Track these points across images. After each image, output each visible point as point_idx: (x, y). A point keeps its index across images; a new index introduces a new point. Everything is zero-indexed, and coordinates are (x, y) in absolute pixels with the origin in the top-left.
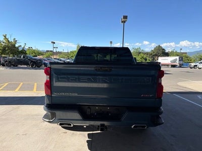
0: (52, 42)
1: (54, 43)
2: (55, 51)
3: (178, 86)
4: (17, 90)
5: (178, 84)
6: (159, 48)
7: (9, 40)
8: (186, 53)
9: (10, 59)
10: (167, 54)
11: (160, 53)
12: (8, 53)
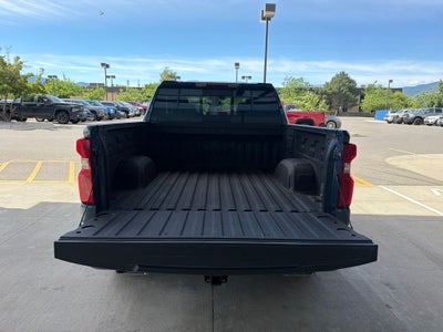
0: (103, 65)
1: (108, 66)
2: (109, 85)
3: (387, 165)
4: (30, 179)
5: (388, 160)
6: (343, 78)
7: (5, 60)
8: (400, 90)
9: (8, 105)
10: (360, 93)
11: (344, 89)
12: (4, 92)
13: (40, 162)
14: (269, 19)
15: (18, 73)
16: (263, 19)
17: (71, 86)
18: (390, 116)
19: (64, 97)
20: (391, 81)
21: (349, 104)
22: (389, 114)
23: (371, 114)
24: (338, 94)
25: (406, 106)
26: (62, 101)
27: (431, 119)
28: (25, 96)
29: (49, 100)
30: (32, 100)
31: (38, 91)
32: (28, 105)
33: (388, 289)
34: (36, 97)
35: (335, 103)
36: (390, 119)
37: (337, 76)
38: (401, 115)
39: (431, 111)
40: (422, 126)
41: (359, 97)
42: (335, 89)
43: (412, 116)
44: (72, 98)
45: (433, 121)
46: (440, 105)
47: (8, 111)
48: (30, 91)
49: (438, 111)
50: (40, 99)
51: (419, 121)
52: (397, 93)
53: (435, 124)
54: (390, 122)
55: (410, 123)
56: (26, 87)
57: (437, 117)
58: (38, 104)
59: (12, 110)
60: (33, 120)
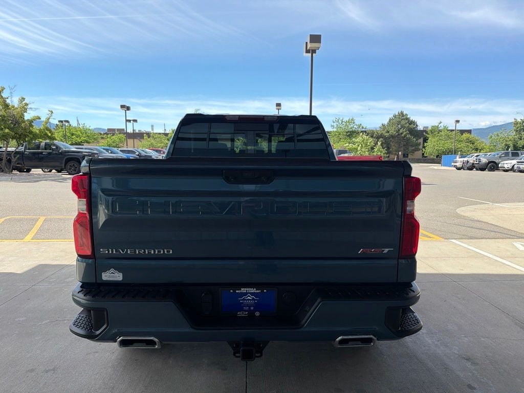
0: (122, 107)
1: (128, 108)
2: (130, 130)
3: (459, 216)
4: (29, 237)
5: (459, 211)
6: (402, 119)
7: (8, 101)
8: (469, 131)
9: (9, 153)
10: (423, 135)
11: (404, 132)
12: (5, 138)
13: (42, 219)
14: (314, 51)
15: (22, 116)
16: (307, 51)
17: (85, 131)
18: (459, 161)
19: (76, 144)
20: (458, 121)
21: (411, 149)
22: (458, 159)
23: (437, 160)
24: (397, 137)
25: (477, 150)
26: (73, 148)
27: (508, 164)
28: (29, 143)
29: (57, 147)
30: (38, 147)
31: (45, 136)
32: (34, 154)
33: (468, 364)
34: (43, 144)
35: (394, 147)
36: (459, 165)
37: (395, 116)
38: (472, 159)
39: (507, 154)
40: (496, 173)
41: (421, 140)
42: (393, 131)
43: (484, 160)
44: (86, 146)
45: (510, 166)
46: (516, 148)
47: (9, 161)
48: (35, 136)
49: (515, 155)
50: (47, 146)
51: (493, 166)
52: (465, 135)
53: (512, 169)
54: (459, 169)
55: (483, 169)
56: (31, 132)
57: (514, 162)
58: (45, 152)
59: (14, 160)
60: (39, 171)
